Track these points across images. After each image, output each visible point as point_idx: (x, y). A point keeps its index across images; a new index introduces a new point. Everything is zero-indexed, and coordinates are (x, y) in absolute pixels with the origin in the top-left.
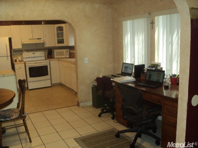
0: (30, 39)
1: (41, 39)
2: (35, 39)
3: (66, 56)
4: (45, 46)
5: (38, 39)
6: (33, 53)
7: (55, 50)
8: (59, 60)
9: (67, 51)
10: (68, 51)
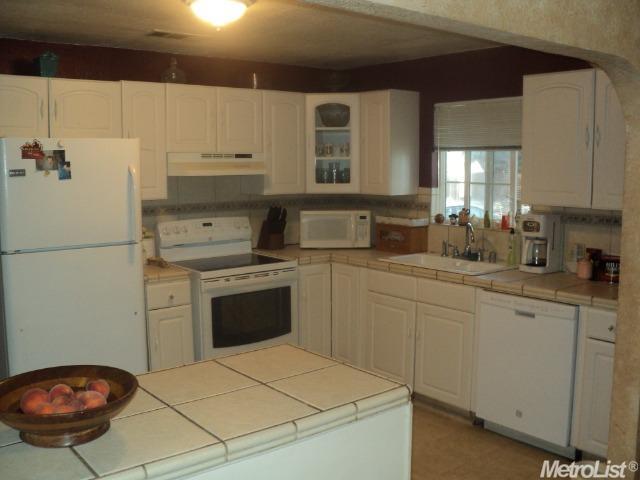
0: (204, 156)
1: (249, 156)
2: (228, 156)
3: (356, 239)
4: (266, 192)
5: (238, 156)
6: (205, 225)
7: (304, 213)
8: (330, 261)
9: (363, 218)
10: (368, 219)
